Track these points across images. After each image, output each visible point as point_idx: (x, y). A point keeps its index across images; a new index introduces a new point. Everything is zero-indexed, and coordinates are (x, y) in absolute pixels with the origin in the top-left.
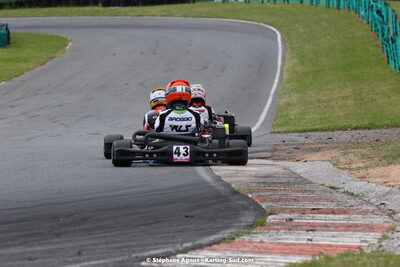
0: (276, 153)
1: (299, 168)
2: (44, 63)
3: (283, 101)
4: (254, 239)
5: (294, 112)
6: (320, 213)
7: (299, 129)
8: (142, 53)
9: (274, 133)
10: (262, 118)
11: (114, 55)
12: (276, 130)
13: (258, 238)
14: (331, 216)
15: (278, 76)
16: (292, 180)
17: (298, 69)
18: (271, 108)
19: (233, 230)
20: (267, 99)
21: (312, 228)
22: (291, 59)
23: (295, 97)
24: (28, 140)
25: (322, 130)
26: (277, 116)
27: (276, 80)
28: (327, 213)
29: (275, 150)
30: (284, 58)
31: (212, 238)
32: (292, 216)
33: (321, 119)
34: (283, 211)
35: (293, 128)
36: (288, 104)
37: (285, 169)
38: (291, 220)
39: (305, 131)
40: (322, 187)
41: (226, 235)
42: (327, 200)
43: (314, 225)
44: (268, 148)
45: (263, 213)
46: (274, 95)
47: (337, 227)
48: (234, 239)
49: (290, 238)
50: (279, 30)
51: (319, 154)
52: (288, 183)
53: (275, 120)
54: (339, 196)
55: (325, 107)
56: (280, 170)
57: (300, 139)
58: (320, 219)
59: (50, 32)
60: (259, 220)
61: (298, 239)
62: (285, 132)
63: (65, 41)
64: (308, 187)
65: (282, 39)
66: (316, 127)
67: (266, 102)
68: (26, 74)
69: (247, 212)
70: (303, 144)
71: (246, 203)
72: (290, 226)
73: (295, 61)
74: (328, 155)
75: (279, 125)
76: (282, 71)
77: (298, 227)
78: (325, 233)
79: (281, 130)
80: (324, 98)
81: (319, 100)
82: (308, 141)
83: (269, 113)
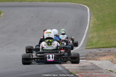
0: (88, 57)
1: (97, 63)
3: (90, 36)
5: (95, 40)
7: (97, 47)
8: (32, 17)
10: (82, 43)
11: (21, 18)
12: (87, 48)
15: (88, 25)
16: (94, 68)
17: (96, 22)
18: (85, 38)
20: (84, 35)
22: (93, 19)
23: (95, 34)
25: (107, 47)
27: (87, 27)
29: (87, 56)
30: (90, 18)
33: (106, 43)
35: (94, 47)
36: (92, 37)
37: (91, 63)
39: (99, 48)
40: (106, 71)
44: (84, 55)
46: (87, 33)
51: (105, 57)
52: (92, 69)
53: (87, 43)
54: (113, 74)
55: (108, 38)
56: (89, 64)
57: (97, 51)
62: (91, 48)
63: (0, 13)
64: (101, 71)
65: (90, 11)
66: (104, 46)
67: (83, 37)
70: (98, 53)
73: (95, 19)
74: (109, 57)
75: (88, 46)
76: (90, 23)
80: (107, 34)
81: (105, 35)
82: (101, 52)
83: (84, 41)
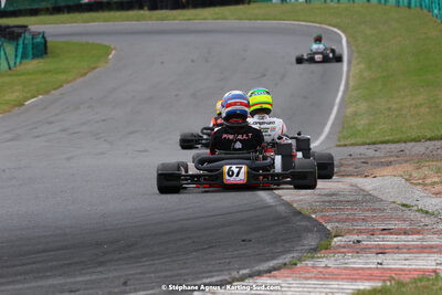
0: (342, 169)
1: (367, 184)
2: (85, 74)
3: (350, 110)
4: (318, 264)
5: (362, 123)
6: (391, 234)
7: (368, 141)
8: (193, 61)
9: (340, 146)
10: (327, 129)
11: (162, 63)
12: (342, 143)
13: (323, 263)
14: (403, 237)
15: (343, 82)
16: (360, 198)
17: (366, 74)
18: (336, 118)
19: (295, 255)
20: (332, 109)
21: (382, 251)
22: (358, 64)
23: (363, 106)
24: (69, 159)
25: (393, 142)
26: (343, 128)
27: (342, 88)
28: (399, 234)
29: (342, 165)
31: (272, 264)
32: (360, 238)
33: (392, 130)
34: (350, 232)
35: (360, 140)
36: (355, 114)
37: (352, 185)
38: (359, 242)
39: (374, 143)
40: (393, 205)
41: (287, 261)
42: (399, 219)
43: (384, 247)
45: (328, 235)
46: (340, 104)
47: (409, 249)
48: (296, 264)
49: (358, 262)
50: (344, 32)
51: (390, 168)
52: (356, 202)
53: (340, 132)
54: (412, 215)
55: (396, 116)
56: (347, 187)
57: (369, 152)
58: (391, 240)
59: (91, 40)
60: (323, 242)
61: (367, 263)
62: (352, 145)
63: (108, 50)
64: (377, 205)
65: (348, 42)
66: (387, 138)
67: (330, 113)
68: (66, 86)
69: (310, 235)
70: (372, 158)
71: (309, 224)
72: (357, 248)
73: (362, 66)
74: (400, 169)
75: (345, 138)
76: (348, 77)
77: (366, 249)
78: (396, 256)
79: (347, 142)
80: (394, 106)
81: (389, 109)
82: (377, 154)
83: (333, 124)
